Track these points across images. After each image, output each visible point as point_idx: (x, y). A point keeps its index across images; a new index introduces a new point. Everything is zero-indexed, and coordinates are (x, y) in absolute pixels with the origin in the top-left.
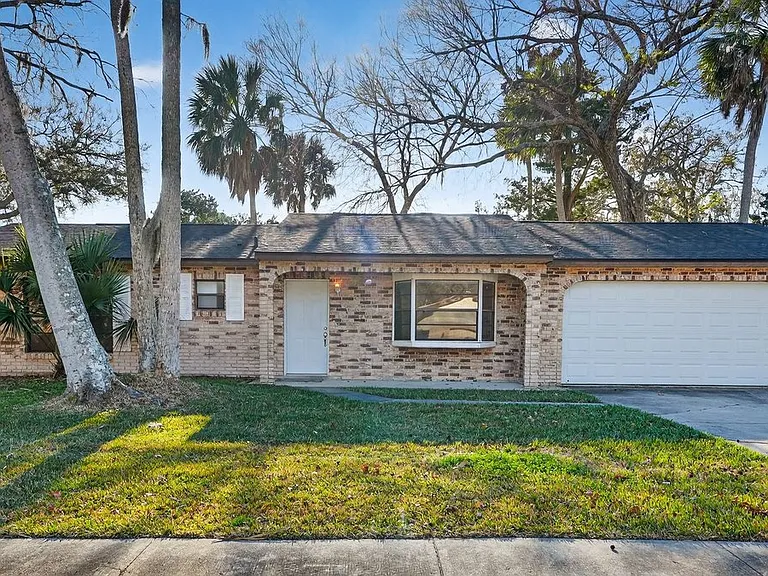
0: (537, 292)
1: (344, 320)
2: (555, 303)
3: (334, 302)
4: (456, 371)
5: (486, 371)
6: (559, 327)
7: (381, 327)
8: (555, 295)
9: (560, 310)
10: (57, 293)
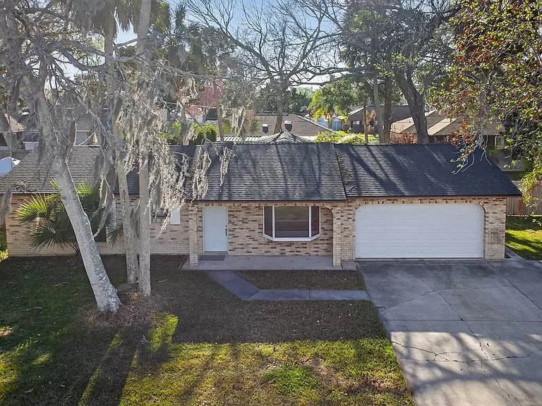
0: (338, 216)
1: (236, 223)
2: (350, 216)
3: (231, 213)
4: (298, 250)
5: (315, 250)
6: (354, 229)
7: (257, 227)
8: (351, 212)
9: (354, 220)
10: (93, 268)
